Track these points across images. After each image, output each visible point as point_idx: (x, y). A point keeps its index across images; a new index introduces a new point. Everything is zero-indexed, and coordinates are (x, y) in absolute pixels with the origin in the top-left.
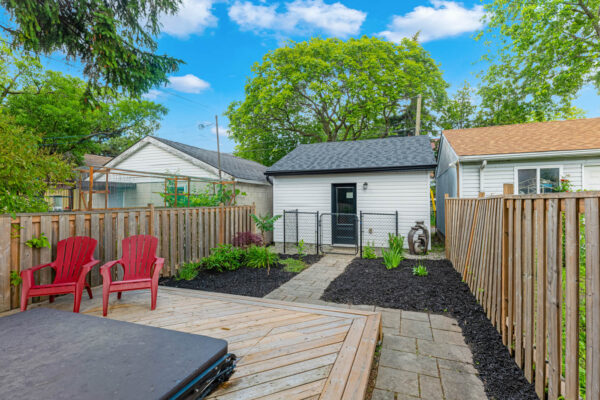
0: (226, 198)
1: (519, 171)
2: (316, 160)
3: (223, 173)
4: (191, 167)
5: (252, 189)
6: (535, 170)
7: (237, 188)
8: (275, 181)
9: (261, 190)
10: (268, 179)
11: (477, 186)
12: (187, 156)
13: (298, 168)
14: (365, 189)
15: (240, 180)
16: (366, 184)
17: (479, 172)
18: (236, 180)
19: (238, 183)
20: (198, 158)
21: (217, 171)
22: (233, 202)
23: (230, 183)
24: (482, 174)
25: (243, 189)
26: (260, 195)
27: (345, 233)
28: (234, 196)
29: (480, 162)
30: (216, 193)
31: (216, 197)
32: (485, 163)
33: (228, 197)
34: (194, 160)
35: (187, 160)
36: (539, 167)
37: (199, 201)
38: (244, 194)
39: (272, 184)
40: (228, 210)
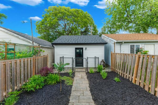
0: (36, 53)
1: (130, 45)
2: (69, 40)
3: (34, 43)
4: (18, 39)
5: (46, 49)
6: (134, 45)
7: (41, 49)
8: (55, 46)
9: (50, 49)
10: (53, 46)
11: (120, 49)
12: (16, 35)
13: (63, 42)
14: (86, 50)
15: (42, 46)
16: (86, 48)
17: (121, 45)
18: (40, 46)
19: (42, 47)
20: (22, 36)
21: (31, 42)
22: (39, 54)
23: (37, 47)
24: (122, 46)
25: (43, 49)
26: (49, 51)
27: (79, 63)
28: (39, 52)
29: (122, 42)
30: (31, 51)
31: (31, 53)
32: (123, 43)
33: (37, 53)
34: (20, 37)
35: (16, 37)
36: (135, 44)
37: (21, 55)
38: (44, 51)
39: (54, 48)
40: (37, 58)
